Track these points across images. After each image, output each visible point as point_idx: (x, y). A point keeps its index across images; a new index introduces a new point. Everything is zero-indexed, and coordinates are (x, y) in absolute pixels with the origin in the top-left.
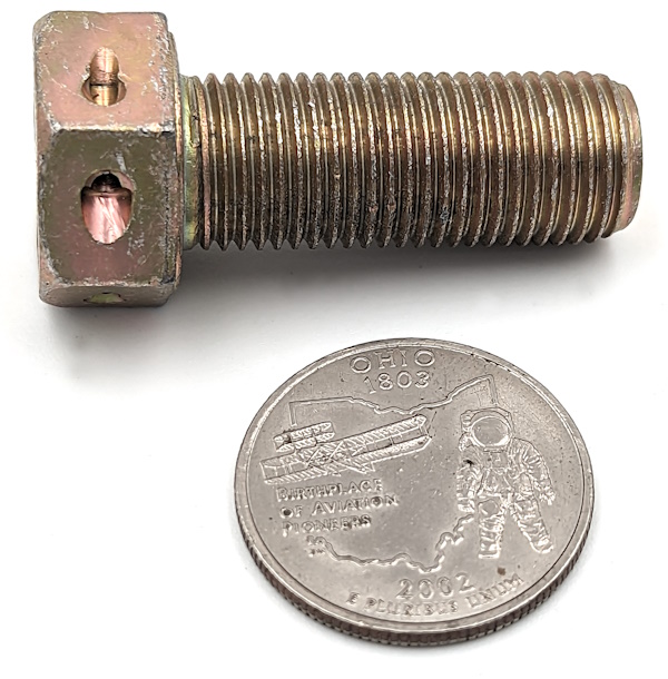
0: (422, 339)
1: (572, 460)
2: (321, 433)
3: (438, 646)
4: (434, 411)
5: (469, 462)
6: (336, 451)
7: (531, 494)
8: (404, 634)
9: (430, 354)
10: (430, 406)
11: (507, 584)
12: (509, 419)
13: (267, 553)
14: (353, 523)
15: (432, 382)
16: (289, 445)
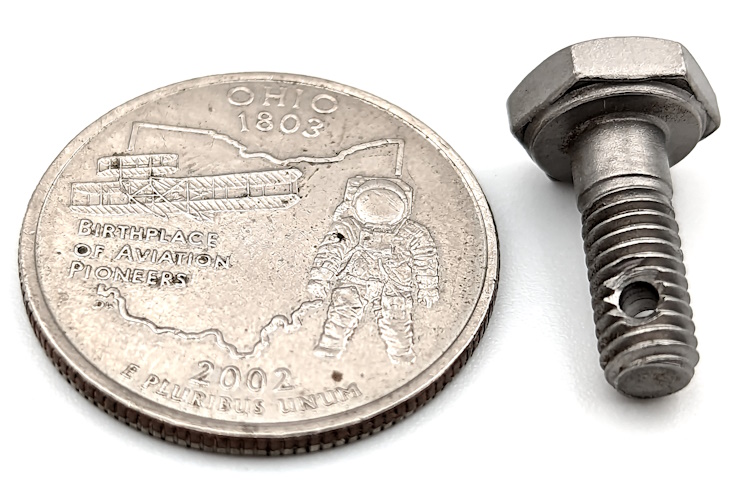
0: (328, 81)
1: (475, 260)
2: (161, 164)
3: (228, 454)
4: (315, 167)
5: (341, 237)
6: (173, 190)
7: (406, 289)
8: (182, 429)
9: (333, 99)
10: (312, 160)
11: (339, 395)
12: (409, 195)
13: (38, 292)
14: (164, 279)
15: (325, 133)
16: (114, 171)
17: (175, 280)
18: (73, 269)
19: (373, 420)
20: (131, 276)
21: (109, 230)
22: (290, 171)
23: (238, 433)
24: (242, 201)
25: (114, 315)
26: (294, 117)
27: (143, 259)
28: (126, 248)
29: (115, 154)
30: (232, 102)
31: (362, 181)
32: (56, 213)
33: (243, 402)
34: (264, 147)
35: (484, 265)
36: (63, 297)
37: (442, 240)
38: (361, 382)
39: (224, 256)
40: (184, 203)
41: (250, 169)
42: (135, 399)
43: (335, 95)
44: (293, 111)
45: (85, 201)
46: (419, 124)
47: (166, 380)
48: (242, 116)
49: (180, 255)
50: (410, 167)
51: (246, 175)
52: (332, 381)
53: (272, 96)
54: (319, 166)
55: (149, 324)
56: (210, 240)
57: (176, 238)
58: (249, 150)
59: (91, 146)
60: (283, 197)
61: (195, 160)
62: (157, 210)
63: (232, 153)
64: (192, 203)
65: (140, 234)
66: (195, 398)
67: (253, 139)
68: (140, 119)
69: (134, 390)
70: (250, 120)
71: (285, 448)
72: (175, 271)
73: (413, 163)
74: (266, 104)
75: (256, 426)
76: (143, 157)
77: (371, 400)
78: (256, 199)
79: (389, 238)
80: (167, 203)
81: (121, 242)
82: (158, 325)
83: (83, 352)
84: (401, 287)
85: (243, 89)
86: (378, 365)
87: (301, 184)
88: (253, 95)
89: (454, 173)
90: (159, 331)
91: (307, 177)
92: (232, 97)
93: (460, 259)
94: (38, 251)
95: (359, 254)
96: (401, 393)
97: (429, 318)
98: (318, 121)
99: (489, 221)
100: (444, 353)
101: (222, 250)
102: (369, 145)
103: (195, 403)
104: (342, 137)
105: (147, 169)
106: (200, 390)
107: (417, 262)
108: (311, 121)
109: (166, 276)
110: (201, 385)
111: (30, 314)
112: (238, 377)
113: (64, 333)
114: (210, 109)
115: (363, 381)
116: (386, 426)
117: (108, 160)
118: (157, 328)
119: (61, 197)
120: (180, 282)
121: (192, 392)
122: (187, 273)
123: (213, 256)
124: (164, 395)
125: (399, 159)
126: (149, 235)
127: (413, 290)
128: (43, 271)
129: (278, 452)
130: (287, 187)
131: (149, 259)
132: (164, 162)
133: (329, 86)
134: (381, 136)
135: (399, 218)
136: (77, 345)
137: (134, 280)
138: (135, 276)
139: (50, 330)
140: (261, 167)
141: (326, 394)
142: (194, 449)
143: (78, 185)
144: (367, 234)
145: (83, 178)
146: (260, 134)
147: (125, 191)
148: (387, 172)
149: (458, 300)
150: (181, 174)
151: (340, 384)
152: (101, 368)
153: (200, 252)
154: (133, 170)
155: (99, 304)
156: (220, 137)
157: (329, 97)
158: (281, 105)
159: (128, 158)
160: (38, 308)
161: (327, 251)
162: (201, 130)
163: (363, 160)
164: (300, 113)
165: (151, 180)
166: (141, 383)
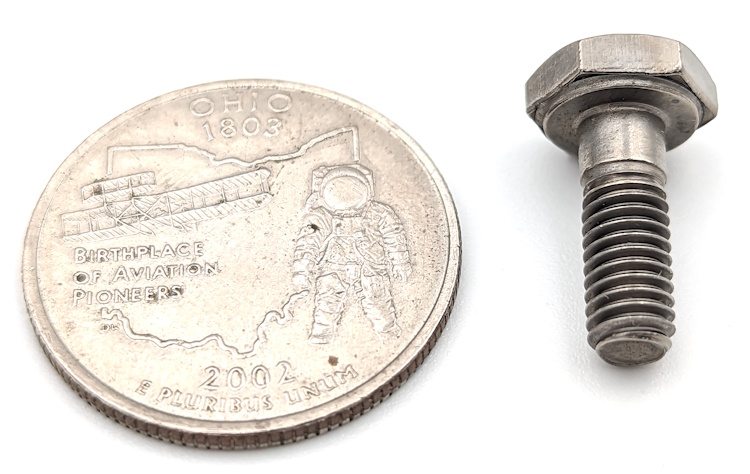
17: (170, 293)
18: (76, 298)
19: (372, 396)
20: (129, 296)
21: (102, 256)
22: (258, 172)
23: (252, 430)
24: (220, 207)
25: (121, 336)
26: (255, 120)
27: (137, 278)
28: (122, 269)
29: (96, 181)
30: (195, 114)
31: (325, 171)
32: (52, 246)
33: (252, 400)
34: (232, 153)
35: (447, 233)
36: (70, 326)
37: (405, 215)
38: (355, 362)
39: (212, 262)
40: (167, 217)
41: (222, 175)
42: (153, 414)
43: (288, 94)
44: (252, 115)
45: (75, 230)
46: (369, 110)
47: (178, 391)
48: (206, 126)
49: (172, 268)
50: (366, 152)
51: (220, 182)
52: (329, 365)
53: (230, 103)
54: (284, 163)
55: (154, 340)
56: (197, 249)
57: (165, 252)
58: (218, 157)
59: (72, 176)
60: (256, 198)
61: (170, 175)
62: (143, 228)
63: (202, 163)
64: (174, 216)
65: (131, 254)
66: (207, 405)
67: (220, 146)
68: (113, 143)
69: (150, 405)
70: (213, 129)
71: (296, 436)
72: (169, 283)
73: (367, 148)
74: (226, 110)
75: (267, 421)
76: (121, 180)
77: (367, 378)
78: (232, 204)
79: (358, 221)
80: (152, 221)
81: (115, 265)
82: (163, 339)
83: (98, 376)
84: (376, 266)
85: (202, 100)
86: (368, 344)
87: (271, 183)
88: (212, 104)
89: (406, 151)
90: (165, 344)
91: (275, 175)
92: (194, 109)
93: (424, 231)
94: (41, 285)
95: (333, 241)
96: (393, 367)
97: (405, 291)
98: (276, 120)
99: (444, 192)
100: (426, 322)
101: (208, 257)
102: (325, 136)
103: (208, 408)
104: (300, 132)
105: (127, 190)
106: (211, 394)
107: (386, 240)
108: (270, 121)
109: (162, 290)
110: (211, 390)
111: (43, 347)
112: (243, 376)
113: (77, 360)
114: (176, 124)
115: (357, 361)
116: (384, 399)
117: (91, 187)
118: (162, 341)
119: (53, 230)
120: (176, 294)
121: (203, 398)
122: (181, 284)
123: (202, 264)
124: (179, 405)
125: (355, 145)
126: (140, 253)
127: (388, 267)
128: (48, 304)
129: (290, 441)
130: (258, 188)
131: (143, 276)
132: (143, 182)
133: (280, 85)
134: (335, 126)
135: (364, 201)
136: (91, 370)
137: (134, 299)
138: (134, 295)
139: (64, 360)
140: (232, 172)
141: (326, 380)
142: (214, 450)
143: (67, 216)
144: (339, 221)
145: (71, 209)
146: (225, 140)
147: (110, 215)
148: (346, 159)
149: (430, 270)
150: (160, 189)
151: (337, 368)
152: (117, 389)
153: (189, 262)
154: (115, 193)
155: (105, 327)
156: (190, 149)
157: (283, 96)
158: (240, 109)
159: (108, 183)
160: (50, 341)
161: (305, 243)
162: (171, 147)
163: (322, 151)
164: (259, 115)
165: (133, 200)
166: (156, 397)
